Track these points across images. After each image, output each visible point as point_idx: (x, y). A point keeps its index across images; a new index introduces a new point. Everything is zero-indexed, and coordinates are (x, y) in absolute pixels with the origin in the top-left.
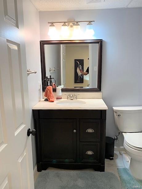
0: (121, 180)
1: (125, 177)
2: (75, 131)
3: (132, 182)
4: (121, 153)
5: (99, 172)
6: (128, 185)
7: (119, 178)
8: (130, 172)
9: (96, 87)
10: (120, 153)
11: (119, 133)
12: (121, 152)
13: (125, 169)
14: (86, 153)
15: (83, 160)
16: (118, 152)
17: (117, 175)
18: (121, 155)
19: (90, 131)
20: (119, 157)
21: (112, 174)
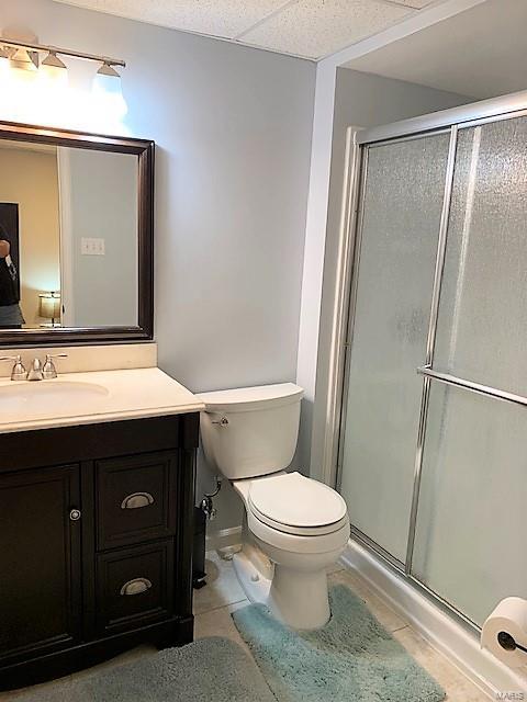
0: (254, 654)
1: (264, 636)
2: (75, 514)
3: (290, 648)
4: (224, 553)
5: (175, 650)
6: (282, 662)
7: (246, 649)
8: (275, 613)
9: (135, 324)
10: (222, 555)
11: (219, 486)
12: (221, 550)
13: (257, 610)
14: (122, 593)
15: (112, 622)
16: (215, 553)
17: (238, 640)
18: (227, 559)
19: (137, 501)
20: (222, 569)
21: (220, 641)
